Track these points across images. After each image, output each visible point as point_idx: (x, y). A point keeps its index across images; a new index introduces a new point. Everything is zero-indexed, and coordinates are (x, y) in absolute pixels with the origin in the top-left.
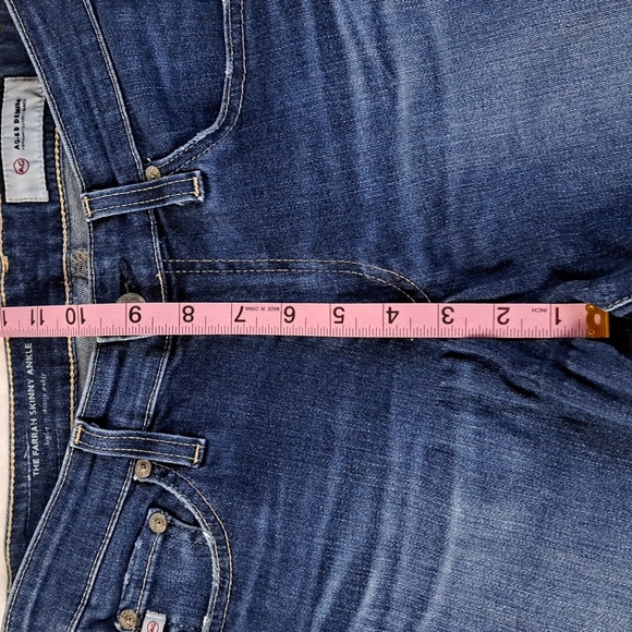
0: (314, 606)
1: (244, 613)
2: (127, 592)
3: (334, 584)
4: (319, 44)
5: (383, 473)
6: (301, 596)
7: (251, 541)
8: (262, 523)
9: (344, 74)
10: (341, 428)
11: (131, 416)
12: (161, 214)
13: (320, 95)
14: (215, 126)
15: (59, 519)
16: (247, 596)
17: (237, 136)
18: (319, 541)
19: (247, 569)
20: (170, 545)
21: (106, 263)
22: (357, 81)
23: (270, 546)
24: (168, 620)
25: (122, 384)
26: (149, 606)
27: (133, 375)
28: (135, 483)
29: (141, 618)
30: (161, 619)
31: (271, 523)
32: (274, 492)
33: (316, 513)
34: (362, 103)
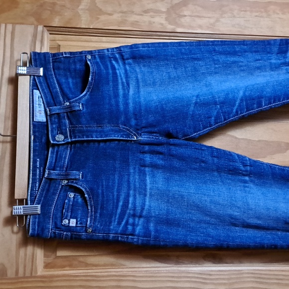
0: (116, 210)
1: (98, 215)
2: (65, 214)
3: (121, 204)
4: (113, 77)
5: (129, 175)
6: (113, 208)
7: (98, 197)
8: (100, 191)
9: (117, 85)
10: (117, 165)
11: (60, 167)
12: (69, 114)
13: (112, 89)
14: (85, 92)
15: (41, 200)
16: (99, 211)
17: (90, 95)
18: (115, 193)
19: (98, 204)
20: (75, 200)
21: (54, 126)
22: (120, 87)
23: (103, 197)
24: (77, 220)
25: (58, 159)
26: (71, 217)
27: (60, 156)
28: (62, 186)
29: (69, 220)
30: (75, 220)
31: (102, 191)
32: (102, 183)
33: (113, 186)
34: (121, 92)
